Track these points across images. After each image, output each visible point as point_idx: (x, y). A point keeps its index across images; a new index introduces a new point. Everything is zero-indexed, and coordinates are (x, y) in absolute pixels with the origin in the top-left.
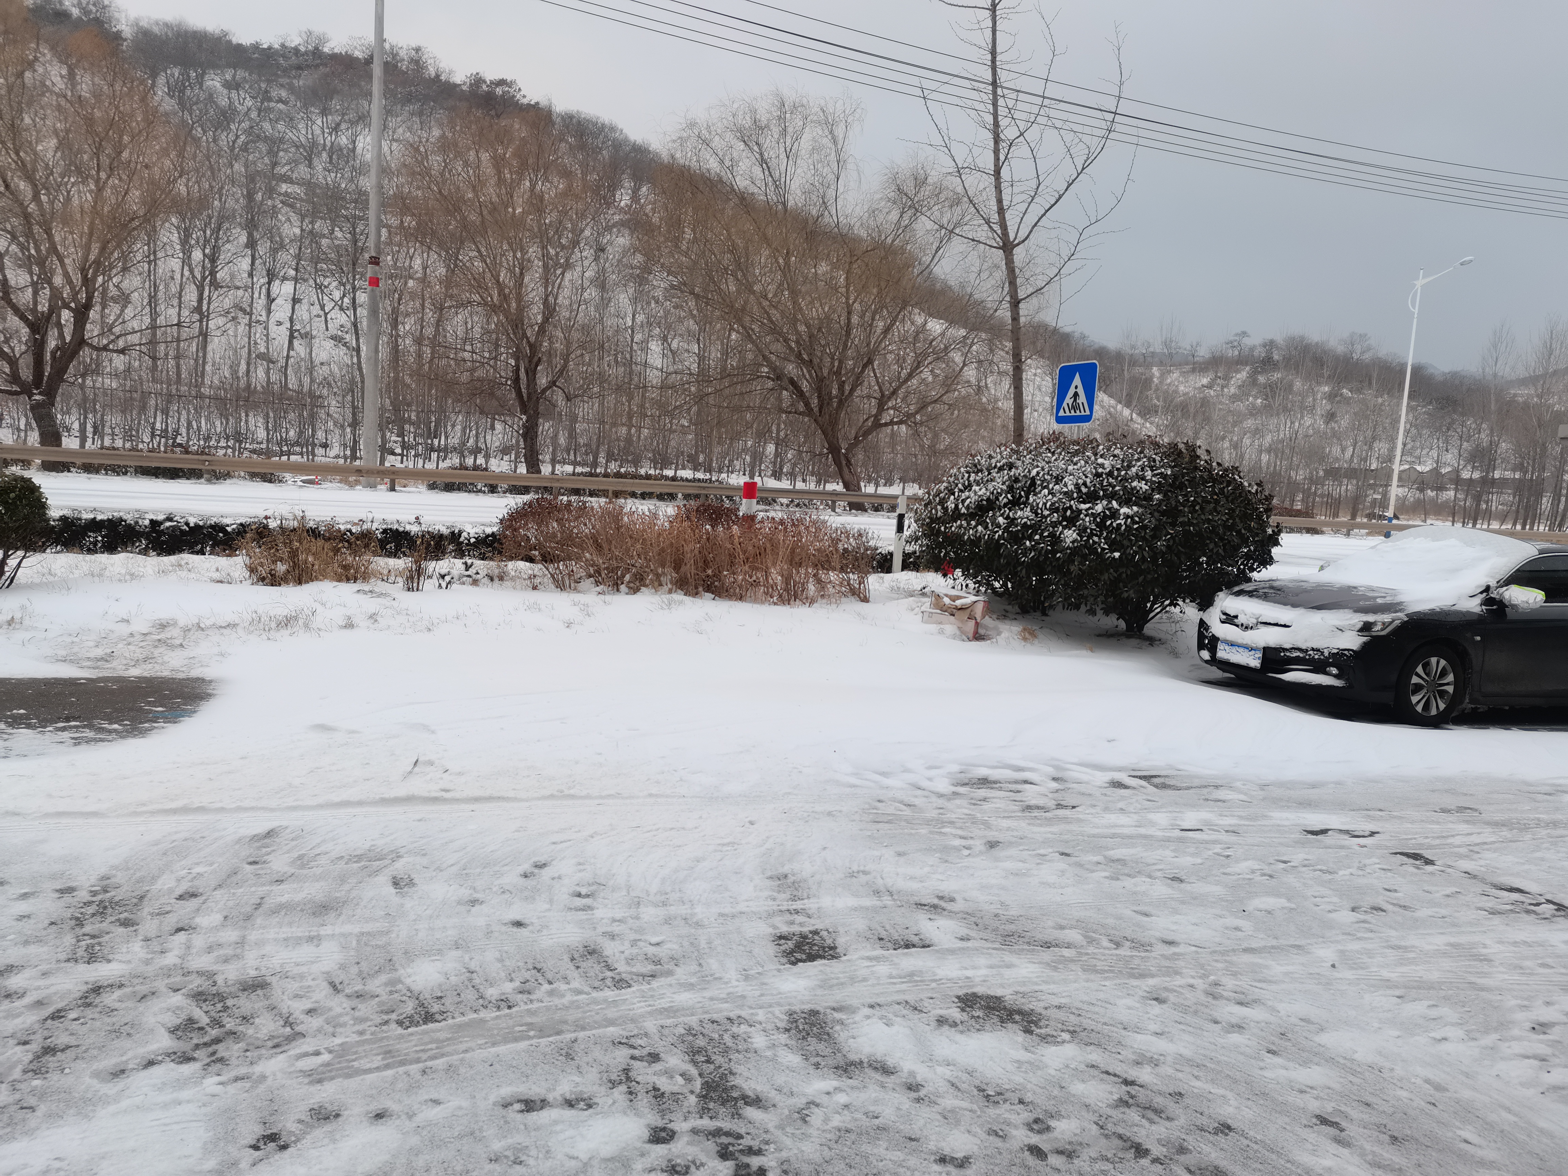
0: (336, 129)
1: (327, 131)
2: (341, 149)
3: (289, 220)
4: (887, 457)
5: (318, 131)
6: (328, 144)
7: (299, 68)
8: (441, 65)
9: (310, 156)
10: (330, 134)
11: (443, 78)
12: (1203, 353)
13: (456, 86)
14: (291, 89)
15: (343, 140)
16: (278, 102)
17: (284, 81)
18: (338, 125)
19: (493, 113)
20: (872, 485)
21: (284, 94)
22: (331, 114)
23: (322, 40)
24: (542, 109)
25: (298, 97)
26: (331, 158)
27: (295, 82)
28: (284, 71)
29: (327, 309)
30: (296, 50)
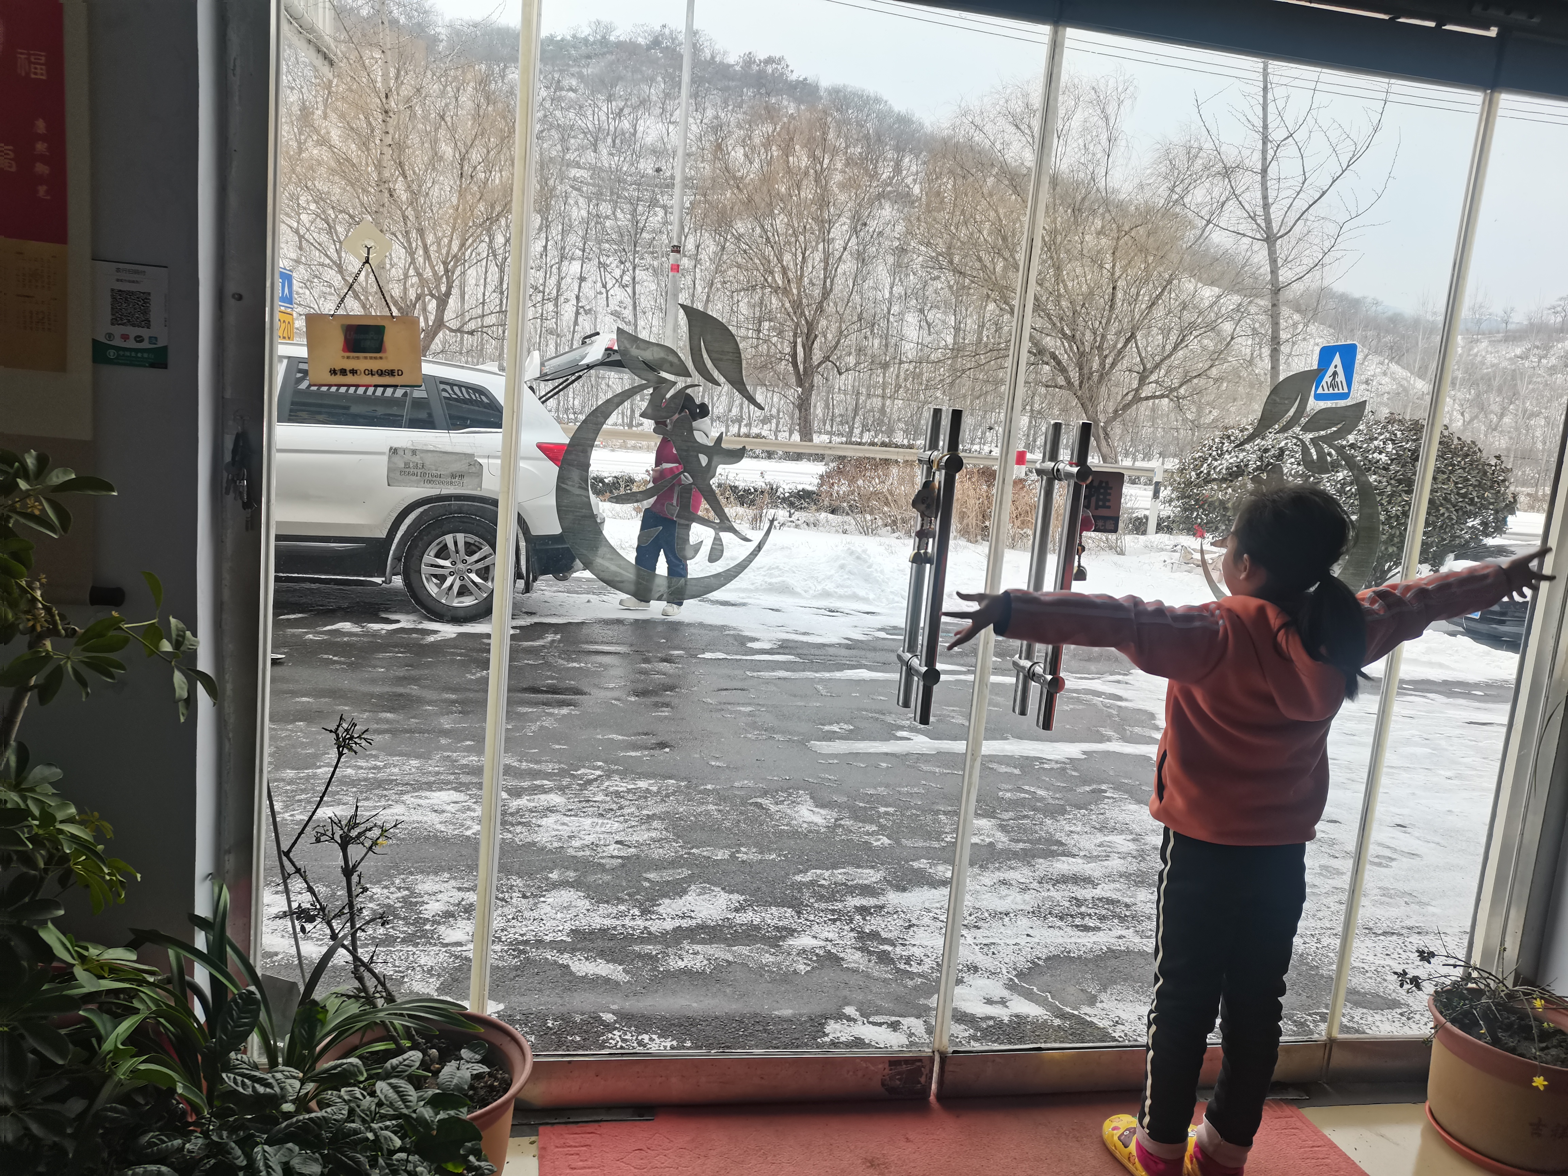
0: (619, 114)
1: (611, 116)
2: (623, 134)
3: (576, 203)
4: (1147, 431)
5: (604, 118)
6: (612, 128)
7: (589, 57)
8: (716, 47)
9: (596, 141)
10: (614, 119)
11: (717, 59)
12: (1519, 319)
13: (730, 66)
14: (581, 77)
15: (626, 125)
16: (568, 90)
17: (575, 70)
18: (621, 110)
19: (763, 91)
20: (1129, 459)
21: (574, 82)
22: (615, 100)
23: (609, 29)
24: (810, 85)
25: (587, 85)
26: (614, 141)
27: (584, 71)
28: (574, 60)
29: (609, 286)
30: (586, 41)
